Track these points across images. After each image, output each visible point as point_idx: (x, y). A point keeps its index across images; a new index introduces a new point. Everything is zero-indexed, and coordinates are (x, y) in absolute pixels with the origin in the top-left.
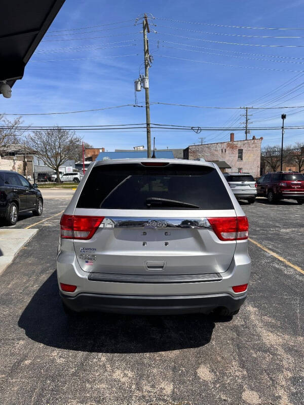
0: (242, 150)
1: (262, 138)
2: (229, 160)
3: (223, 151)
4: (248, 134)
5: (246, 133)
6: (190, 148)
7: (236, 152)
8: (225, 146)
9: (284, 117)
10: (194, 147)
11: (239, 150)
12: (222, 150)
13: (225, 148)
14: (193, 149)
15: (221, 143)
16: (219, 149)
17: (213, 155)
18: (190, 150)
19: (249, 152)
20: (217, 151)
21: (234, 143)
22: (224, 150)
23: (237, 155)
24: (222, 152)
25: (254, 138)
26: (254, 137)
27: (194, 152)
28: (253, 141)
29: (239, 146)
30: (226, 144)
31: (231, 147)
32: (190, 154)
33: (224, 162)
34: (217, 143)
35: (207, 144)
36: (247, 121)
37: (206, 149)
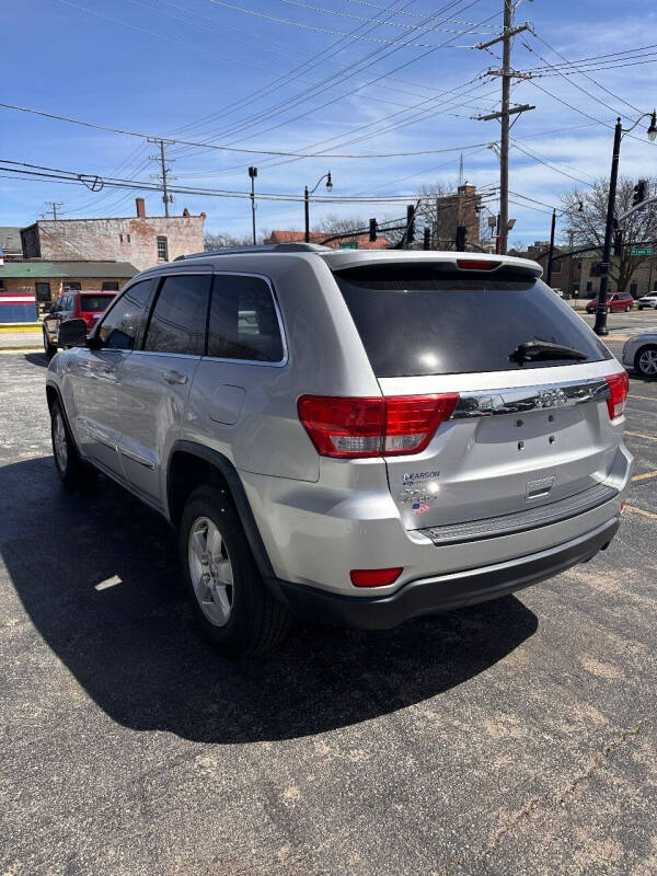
0: (165, 239)
1: (203, 215)
2: (138, 260)
3: (124, 239)
4: (169, 203)
5: (165, 200)
6: (41, 225)
7: (154, 242)
8: (125, 227)
9: (253, 173)
10: (51, 224)
11: (159, 238)
12: (121, 236)
13: (128, 231)
14: (50, 228)
15: (117, 219)
16: (114, 233)
17: (101, 247)
18: (41, 232)
19: (181, 244)
20: (109, 237)
21: (147, 221)
22: (124, 237)
23: (156, 250)
24: (122, 240)
25: (186, 214)
26: (186, 210)
27: (51, 237)
28: (185, 220)
29: (157, 229)
30: (128, 221)
31: (139, 232)
32: (42, 241)
33: (129, 264)
34: (108, 220)
35: (85, 220)
36: (164, 172)
37: (84, 233)
